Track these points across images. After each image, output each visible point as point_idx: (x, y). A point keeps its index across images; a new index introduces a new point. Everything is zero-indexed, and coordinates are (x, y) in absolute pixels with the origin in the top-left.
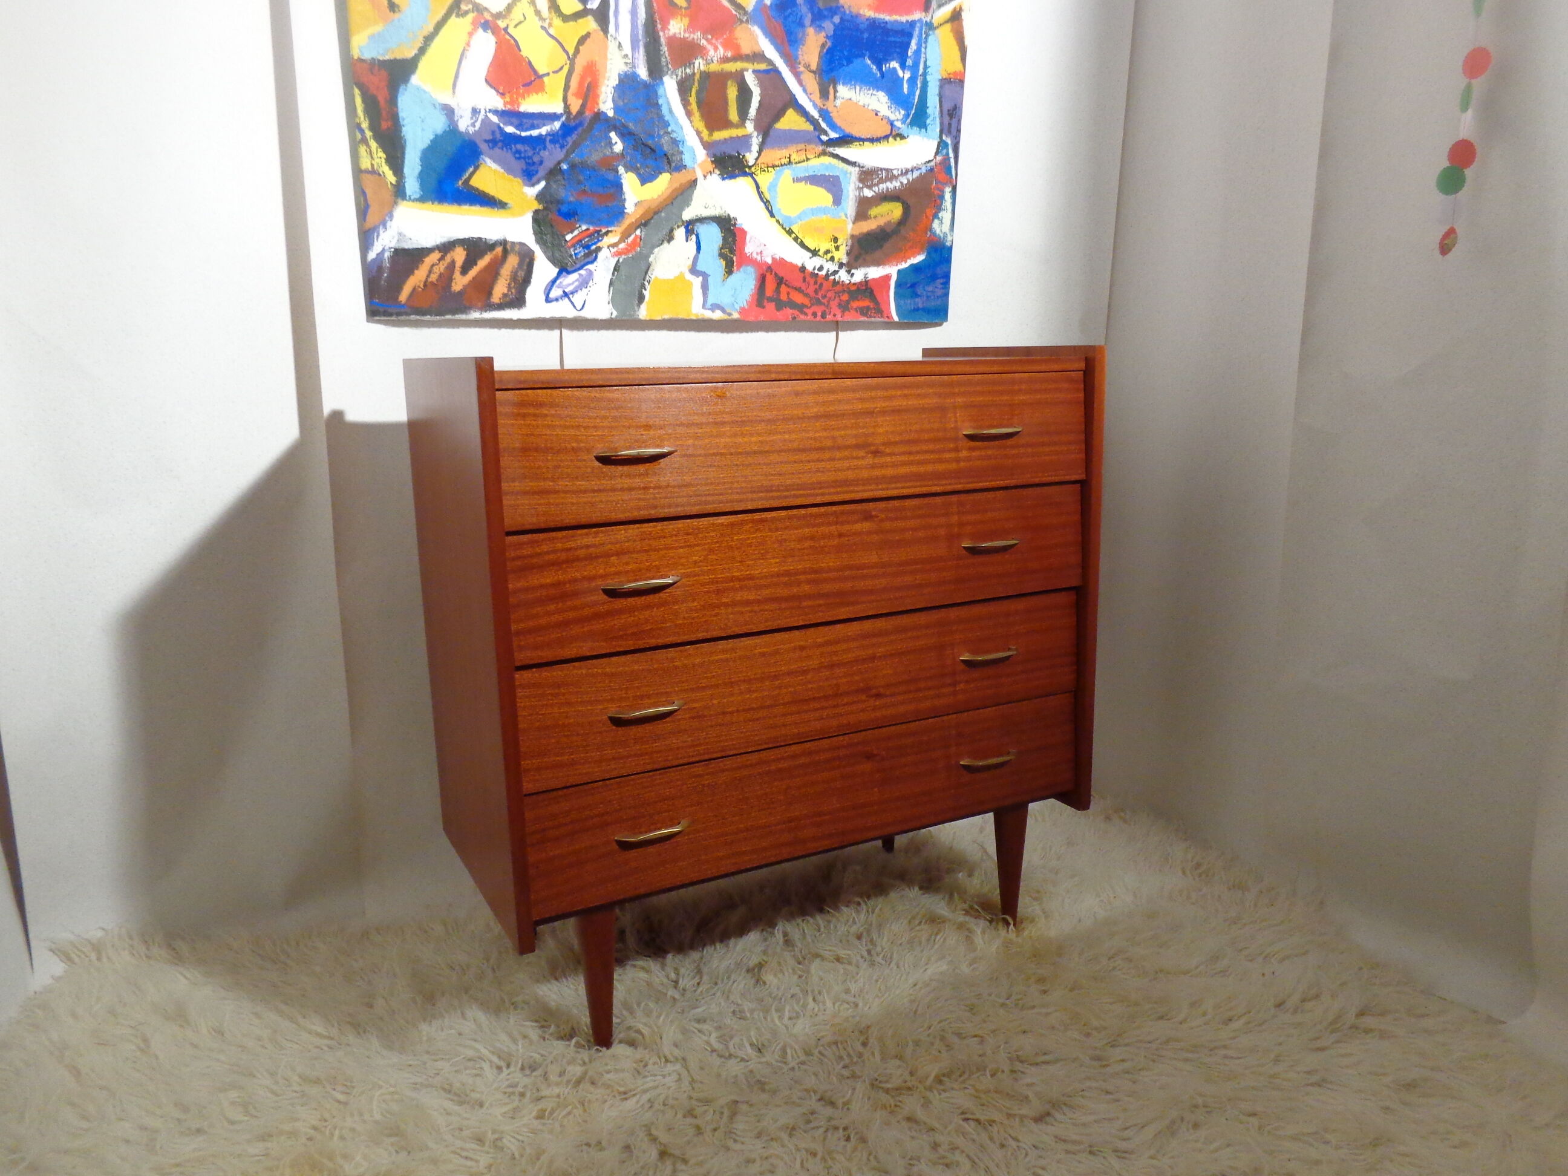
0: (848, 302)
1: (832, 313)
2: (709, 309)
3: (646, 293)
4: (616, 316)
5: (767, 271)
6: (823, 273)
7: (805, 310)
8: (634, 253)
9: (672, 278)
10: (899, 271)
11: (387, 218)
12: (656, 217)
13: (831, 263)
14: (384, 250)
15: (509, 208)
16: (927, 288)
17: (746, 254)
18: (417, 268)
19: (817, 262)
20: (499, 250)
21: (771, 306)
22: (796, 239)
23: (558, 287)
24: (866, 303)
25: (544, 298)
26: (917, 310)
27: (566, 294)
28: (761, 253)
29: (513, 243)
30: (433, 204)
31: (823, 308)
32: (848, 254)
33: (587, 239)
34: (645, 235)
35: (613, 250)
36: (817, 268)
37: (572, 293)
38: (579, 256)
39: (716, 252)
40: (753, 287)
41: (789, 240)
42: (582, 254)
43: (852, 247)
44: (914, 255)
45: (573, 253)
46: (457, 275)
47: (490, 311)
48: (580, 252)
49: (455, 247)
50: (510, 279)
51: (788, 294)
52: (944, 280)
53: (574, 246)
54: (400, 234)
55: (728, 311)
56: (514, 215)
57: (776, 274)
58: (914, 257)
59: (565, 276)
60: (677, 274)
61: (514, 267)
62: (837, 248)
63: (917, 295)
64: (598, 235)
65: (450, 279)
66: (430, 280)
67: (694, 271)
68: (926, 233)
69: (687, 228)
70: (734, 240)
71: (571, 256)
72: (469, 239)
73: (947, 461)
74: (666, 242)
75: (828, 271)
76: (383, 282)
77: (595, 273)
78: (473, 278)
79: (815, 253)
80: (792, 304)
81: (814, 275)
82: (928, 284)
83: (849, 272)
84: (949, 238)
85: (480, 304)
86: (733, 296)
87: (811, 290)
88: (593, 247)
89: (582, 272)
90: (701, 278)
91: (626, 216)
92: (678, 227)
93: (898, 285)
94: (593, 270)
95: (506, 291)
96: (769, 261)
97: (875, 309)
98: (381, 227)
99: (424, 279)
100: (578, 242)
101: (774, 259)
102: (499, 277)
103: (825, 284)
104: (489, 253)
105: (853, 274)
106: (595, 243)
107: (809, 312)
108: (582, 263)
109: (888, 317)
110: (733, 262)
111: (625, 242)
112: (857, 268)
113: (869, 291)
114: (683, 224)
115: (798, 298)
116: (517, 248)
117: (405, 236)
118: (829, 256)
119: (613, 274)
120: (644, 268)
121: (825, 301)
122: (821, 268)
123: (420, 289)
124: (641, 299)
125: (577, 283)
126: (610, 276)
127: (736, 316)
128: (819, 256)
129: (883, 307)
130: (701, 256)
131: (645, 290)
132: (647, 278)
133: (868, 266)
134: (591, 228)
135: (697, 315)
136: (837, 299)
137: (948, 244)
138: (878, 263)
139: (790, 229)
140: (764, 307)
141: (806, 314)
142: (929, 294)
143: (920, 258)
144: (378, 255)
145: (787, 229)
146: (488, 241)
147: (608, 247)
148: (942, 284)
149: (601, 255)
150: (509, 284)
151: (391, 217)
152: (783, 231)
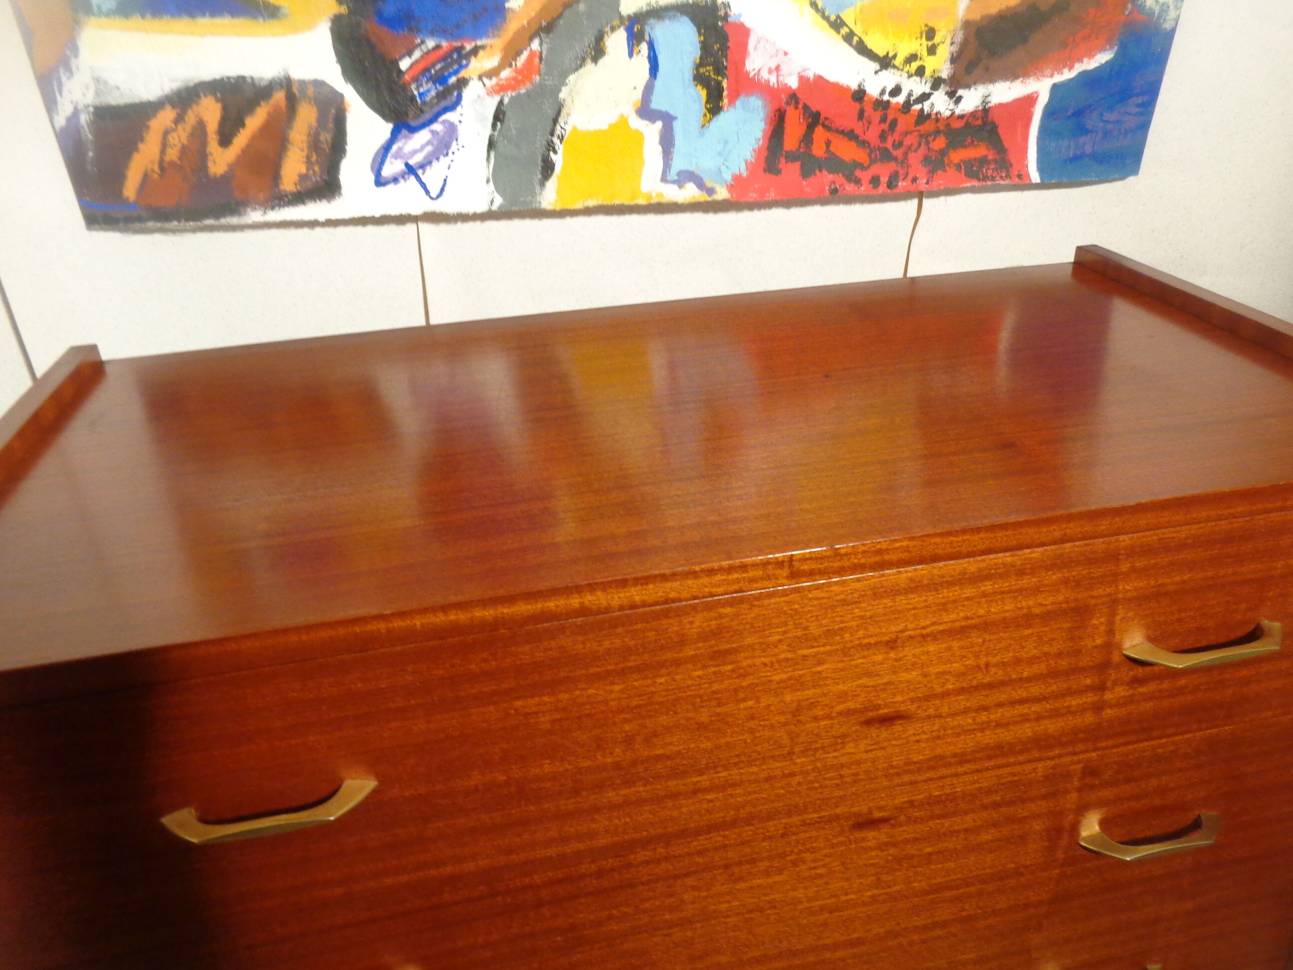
0: (943, 153)
1: (910, 177)
2: (674, 182)
3: (557, 159)
4: (501, 206)
5: (788, 103)
6: (901, 99)
7: (858, 173)
8: (529, 85)
9: (605, 127)
10: (1055, 88)
11: (68, 53)
12: (567, 13)
13: (918, 79)
14: (76, 113)
15: (285, 16)
16: (1107, 116)
17: (748, 73)
18: (142, 139)
19: (889, 79)
20: (279, 96)
21: (790, 171)
22: (848, 38)
23: (396, 157)
24: (980, 151)
25: (372, 178)
26: (1075, 159)
27: (411, 170)
28: (778, 68)
29: (303, 83)
30: (143, 17)
31: (892, 166)
32: (954, 60)
33: (438, 66)
34: (550, 50)
35: (489, 83)
36: (888, 91)
37: (422, 166)
38: (428, 99)
39: (689, 73)
40: (760, 135)
41: (836, 40)
42: (433, 93)
43: (964, 45)
44: (1091, 55)
45: (416, 93)
46: (213, 145)
47: (280, 206)
48: (429, 91)
49: (198, 96)
50: (309, 148)
51: (828, 143)
52: (1146, 98)
53: (416, 79)
54: (97, 80)
55: (709, 184)
56: (296, 29)
57: (806, 107)
58: (1091, 56)
59: (406, 137)
60: (614, 119)
61: (310, 127)
62: (932, 51)
63: (1082, 130)
64: (459, 57)
65: (203, 156)
66: (167, 158)
67: (646, 111)
68: (1124, 6)
69: (629, 30)
70: (724, 48)
71: (413, 98)
72: (222, 80)
73: (1069, 711)
74: (589, 61)
75: (910, 95)
76: (89, 167)
77: (460, 128)
78: (243, 151)
79: (885, 62)
80: (833, 163)
81: (881, 105)
82: (1111, 109)
83: (951, 94)
84: (1172, 14)
85: (261, 196)
86: (720, 154)
87: (872, 135)
88: (453, 80)
89: (437, 127)
90: (659, 124)
91: (509, 16)
92: (613, 29)
93: (1050, 113)
94: (457, 123)
95: (303, 169)
96: (794, 83)
97: (996, 163)
98: (62, 71)
99: (156, 157)
100: (423, 72)
101: (802, 79)
102: (290, 146)
103: (904, 123)
104: (262, 103)
105: (960, 98)
106: (456, 72)
107: (865, 176)
108: (436, 109)
109: (1020, 176)
110: (720, 90)
111: (511, 66)
112: (968, 86)
113: (988, 128)
114: (622, 23)
115: (847, 151)
116: (310, 91)
117: (106, 83)
118: (915, 65)
119: (494, 126)
120: (551, 113)
121: (898, 153)
122: (896, 91)
123: (155, 176)
124: (548, 169)
125: (429, 148)
126: (488, 131)
127: (722, 194)
128: (894, 67)
129: (1012, 157)
130: (659, 83)
131: (555, 152)
132: (558, 131)
133: (992, 80)
134: (444, 44)
135: (649, 196)
136: (922, 151)
137: (1167, 26)
138: (1012, 74)
139: (838, 17)
140: (778, 172)
141: (858, 182)
142: (1109, 126)
143: (1103, 58)
144: (69, 120)
145: (833, 18)
146: (257, 82)
147: (480, 78)
148: (1138, 105)
149: (470, 93)
150: (308, 158)
151: (75, 51)
152: (824, 24)
